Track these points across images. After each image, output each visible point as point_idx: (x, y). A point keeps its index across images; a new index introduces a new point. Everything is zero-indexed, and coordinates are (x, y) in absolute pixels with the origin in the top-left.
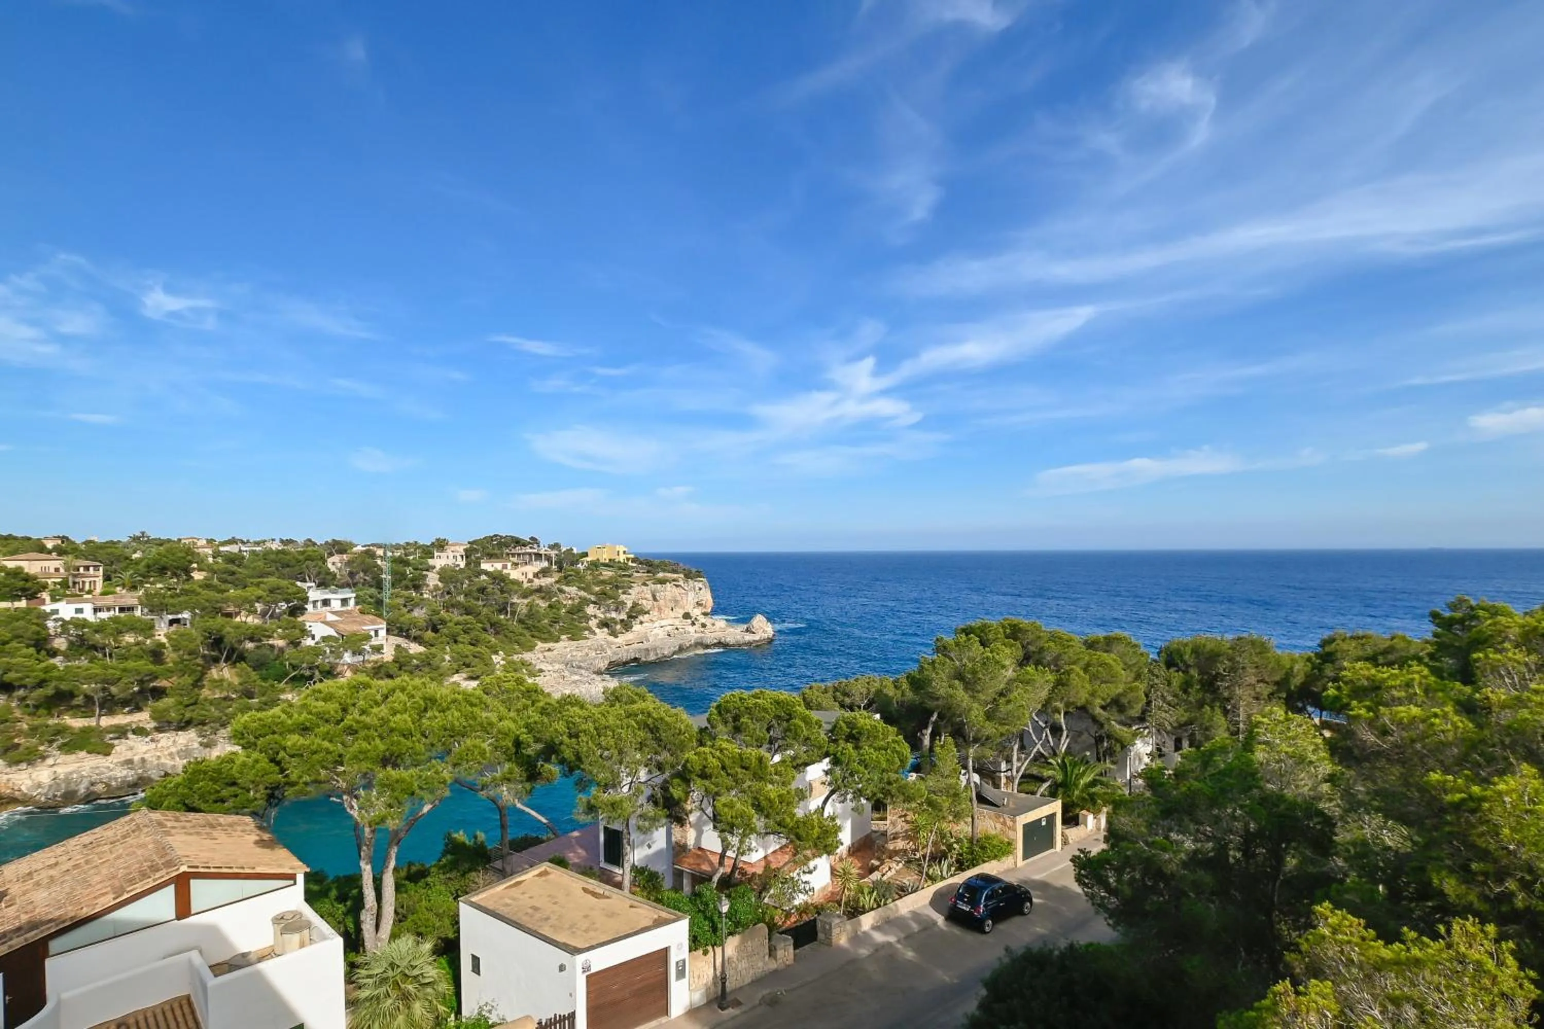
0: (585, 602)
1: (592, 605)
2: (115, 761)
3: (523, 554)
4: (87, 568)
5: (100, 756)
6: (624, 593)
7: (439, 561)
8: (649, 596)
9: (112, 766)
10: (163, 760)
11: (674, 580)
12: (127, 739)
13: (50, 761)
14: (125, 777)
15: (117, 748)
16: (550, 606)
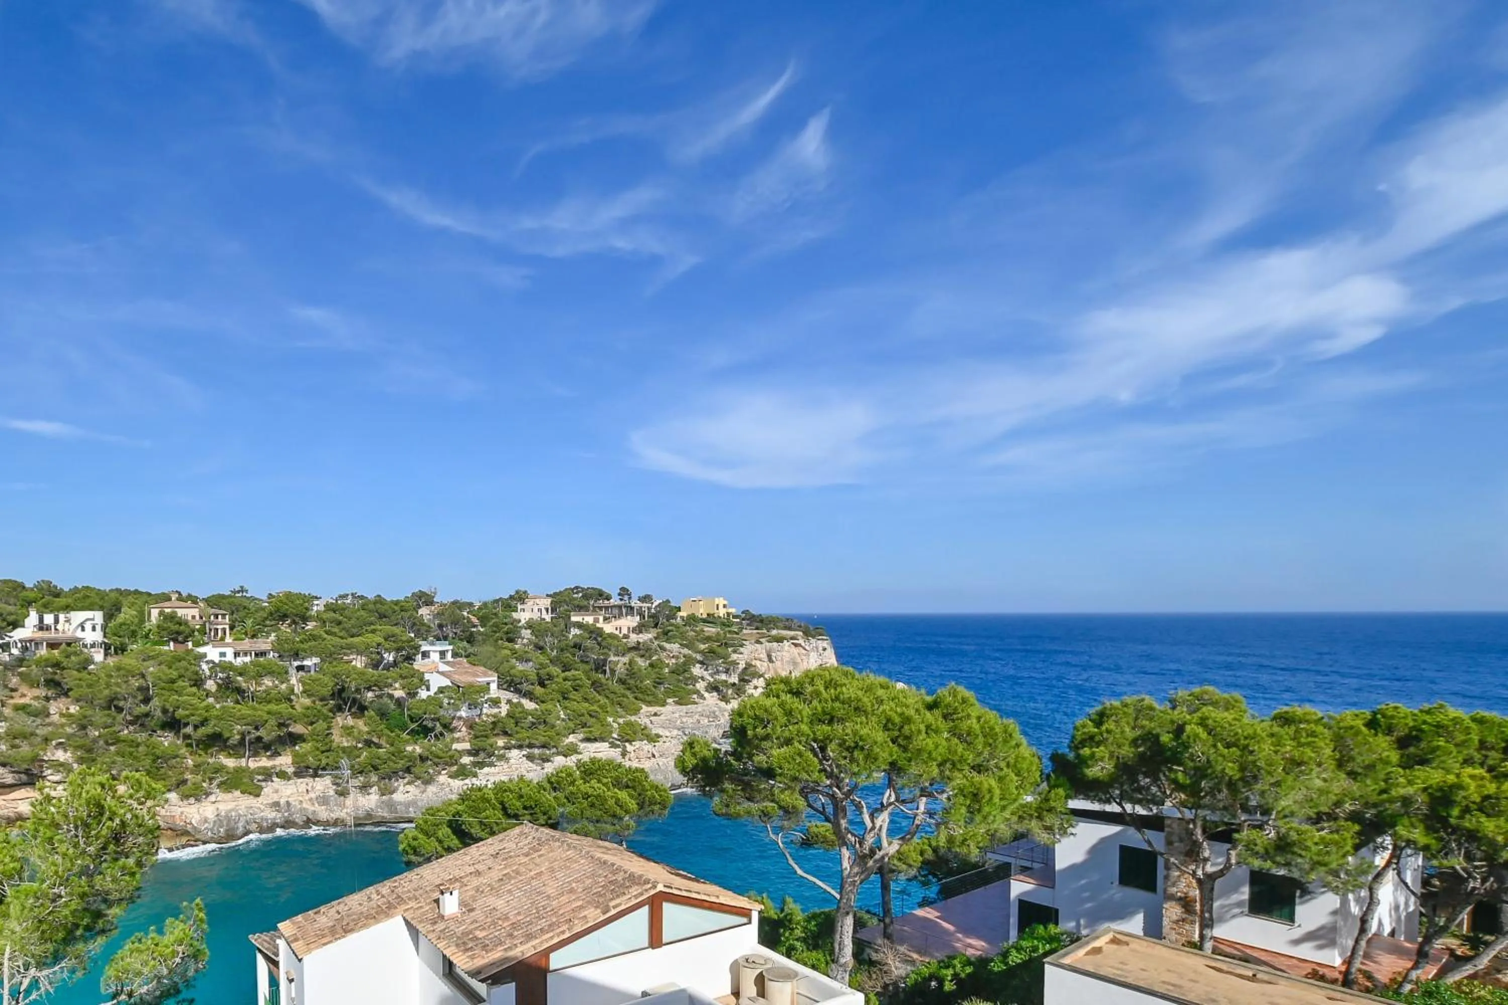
0: (689, 662)
1: (698, 665)
2: (265, 802)
3: (612, 607)
4: (216, 616)
5: (252, 797)
6: (735, 652)
7: (524, 615)
8: (764, 656)
9: (262, 807)
10: (304, 805)
11: (792, 638)
12: (272, 781)
13: (212, 798)
14: (275, 819)
15: (265, 790)
16: (652, 665)
